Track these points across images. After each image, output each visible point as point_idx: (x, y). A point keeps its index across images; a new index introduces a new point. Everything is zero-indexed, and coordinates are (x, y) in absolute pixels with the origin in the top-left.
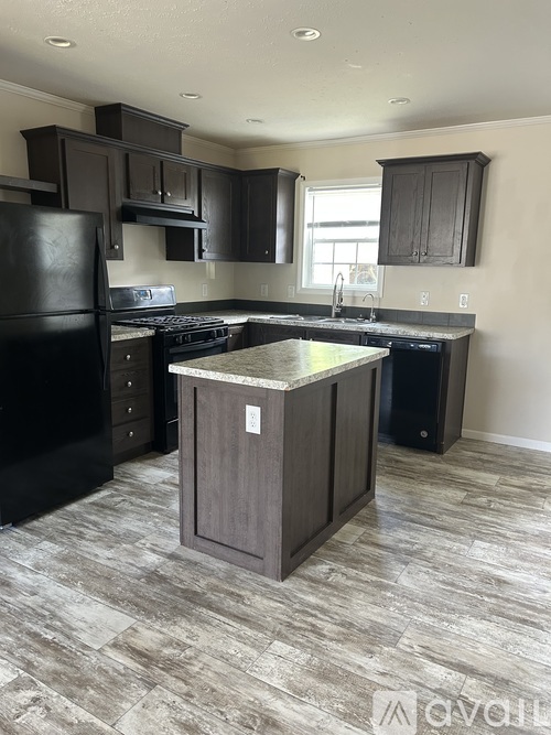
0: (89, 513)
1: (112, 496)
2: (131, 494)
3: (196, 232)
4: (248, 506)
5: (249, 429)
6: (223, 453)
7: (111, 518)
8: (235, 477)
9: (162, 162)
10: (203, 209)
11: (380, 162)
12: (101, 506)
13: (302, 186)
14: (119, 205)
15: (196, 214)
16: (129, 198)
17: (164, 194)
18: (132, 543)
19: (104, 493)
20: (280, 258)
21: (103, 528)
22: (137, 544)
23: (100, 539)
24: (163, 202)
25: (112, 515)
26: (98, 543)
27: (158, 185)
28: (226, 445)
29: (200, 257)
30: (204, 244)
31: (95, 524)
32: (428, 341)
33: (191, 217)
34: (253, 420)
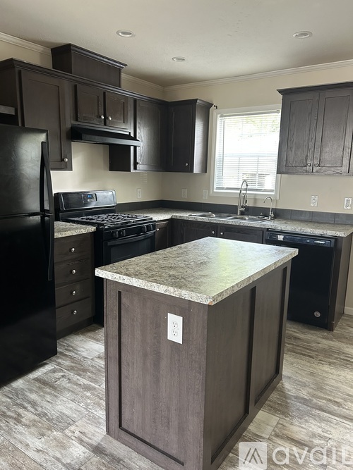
0: (31, 391)
1: (54, 371)
2: (71, 369)
3: (132, 148)
4: (169, 411)
5: (171, 337)
6: (145, 355)
7: (48, 398)
8: (157, 381)
9: (104, 93)
10: (138, 131)
11: (280, 91)
12: (43, 382)
13: (215, 114)
14: (69, 126)
15: (132, 135)
16: (77, 120)
17: (106, 118)
18: (62, 430)
19: (48, 368)
20: (197, 169)
21: (40, 409)
22: (67, 431)
23: (34, 424)
24: (105, 125)
25: (50, 394)
26: (32, 430)
27: (101, 110)
28: (148, 350)
29: (135, 168)
30: (138, 158)
31: (34, 404)
32: (322, 237)
33: (128, 137)
34: (175, 328)
